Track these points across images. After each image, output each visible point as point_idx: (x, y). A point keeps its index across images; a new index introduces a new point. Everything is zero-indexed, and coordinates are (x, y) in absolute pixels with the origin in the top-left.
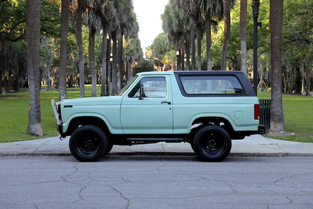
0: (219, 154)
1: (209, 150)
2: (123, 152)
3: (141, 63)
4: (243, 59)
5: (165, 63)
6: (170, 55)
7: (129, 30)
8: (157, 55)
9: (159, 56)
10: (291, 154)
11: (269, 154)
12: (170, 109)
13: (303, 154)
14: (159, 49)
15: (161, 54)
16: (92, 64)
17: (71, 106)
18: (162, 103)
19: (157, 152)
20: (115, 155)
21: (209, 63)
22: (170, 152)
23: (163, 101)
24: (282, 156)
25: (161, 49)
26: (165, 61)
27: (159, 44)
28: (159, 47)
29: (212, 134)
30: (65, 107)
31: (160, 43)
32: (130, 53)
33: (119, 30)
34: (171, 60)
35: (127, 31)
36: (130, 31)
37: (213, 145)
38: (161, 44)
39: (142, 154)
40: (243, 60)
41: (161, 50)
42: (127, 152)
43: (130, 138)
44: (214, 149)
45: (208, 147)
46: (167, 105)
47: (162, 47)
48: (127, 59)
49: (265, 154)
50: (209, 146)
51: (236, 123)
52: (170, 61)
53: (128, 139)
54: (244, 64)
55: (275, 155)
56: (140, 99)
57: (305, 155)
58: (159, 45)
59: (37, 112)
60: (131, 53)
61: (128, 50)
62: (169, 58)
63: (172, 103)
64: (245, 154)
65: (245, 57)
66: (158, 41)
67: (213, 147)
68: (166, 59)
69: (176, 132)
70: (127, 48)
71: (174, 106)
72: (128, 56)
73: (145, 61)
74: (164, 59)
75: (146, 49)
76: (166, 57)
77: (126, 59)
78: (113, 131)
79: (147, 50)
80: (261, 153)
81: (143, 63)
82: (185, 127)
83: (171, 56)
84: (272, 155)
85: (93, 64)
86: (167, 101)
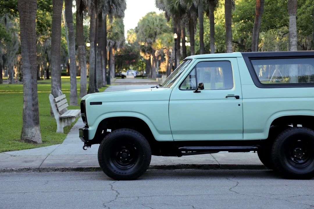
0: (310, 168)
1: (295, 163)
2: (163, 164)
3: (123, 50)
5: (157, 48)
6: (163, 39)
7: (118, 7)
8: (146, 39)
9: (148, 41)
12: (239, 105)
14: (148, 32)
15: (150, 38)
17: (100, 103)
18: (227, 97)
19: (210, 165)
21: (229, 46)
22: (227, 164)
23: (228, 95)
25: (150, 31)
26: (157, 46)
27: (147, 26)
28: (148, 29)
29: (299, 140)
30: (92, 103)
31: (149, 24)
32: (114, 37)
33: (106, 7)
34: (165, 45)
35: (116, 8)
36: (120, 9)
37: (300, 156)
38: (150, 25)
39: (189, 168)
40: (292, 40)
41: (151, 32)
44: (302, 161)
46: (234, 100)
47: (152, 30)
48: (111, 44)
52: (164, 46)
53: (179, 148)
56: (196, 92)
58: (148, 27)
59: (34, 111)
61: (112, 33)
62: (161, 43)
63: (240, 97)
65: (295, 36)
66: (147, 22)
67: (299, 158)
68: (158, 44)
70: (110, 31)
71: (244, 101)
72: (112, 40)
73: (128, 47)
74: (155, 44)
75: (128, 32)
76: (158, 41)
77: (109, 44)
78: (159, 137)
79: (129, 34)
81: (126, 49)
82: (260, 131)
83: (164, 40)
86: (234, 95)
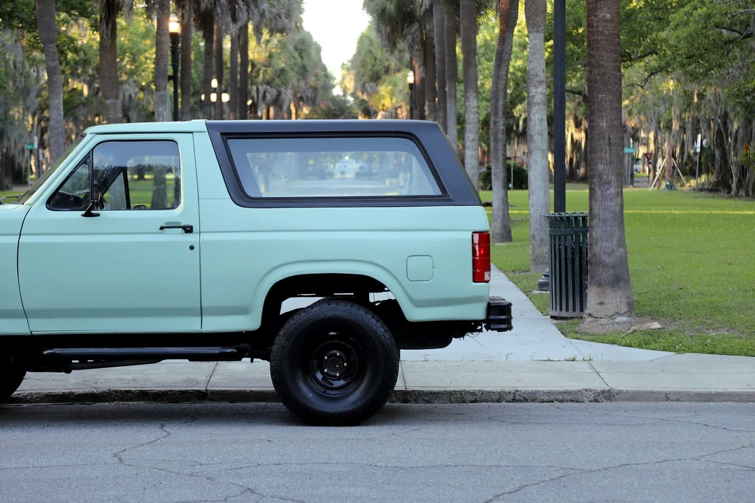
0: (355, 398)
1: (324, 386)
3: (322, 110)
4: (536, 87)
5: (381, 107)
6: (395, 85)
7: (252, 7)
8: (364, 84)
9: (369, 89)
10: (619, 392)
11: (549, 393)
12: (192, 248)
13: (660, 393)
14: (369, 67)
15: (375, 82)
16: (110, 108)
18: (162, 228)
19: (182, 392)
20: (37, 402)
21: (471, 103)
22: (226, 389)
23: (166, 223)
24: (591, 399)
25: (373, 66)
26: (383, 101)
27: (368, 52)
28: (369, 61)
29: (332, 333)
31: (371, 48)
32: (277, 79)
34: (399, 100)
35: (248, 11)
36: (256, 11)
37: (336, 371)
38: (374, 52)
39: (131, 399)
41: (376, 68)
42: (81, 391)
43: (52, 349)
44: (342, 382)
45: (319, 376)
46: (178, 236)
47: (378, 62)
48: (269, 97)
49: (535, 393)
50: (322, 373)
51: (415, 296)
52: (397, 102)
53: (46, 352)
54: (538, 104)
55: (570, 398)
56: (88, 214)
57: (667, 397)
58: (369, 55)
60: (279, 77)
61: (270, 71)
62: (392, 95)
63: (195, 229)
64: (473, 394)
65: (540, 82)
66: (366, 42)
67: (336, 377)
68: (383, 97)
69: (213, 324)
70: (267, 64)
71: (203, 237)
72: (271, 87)
73: (333, 104)
74: (377, 96)
75: (342, 68)
76: (384, 89)
77: (264, 97)
79: (345, 72)
80: (523, 389)
81: (329, 108)
82: (244, 311)
83: (397, 88)
84: (560, 397)
85: (112, 110)
86: (180, 223)
